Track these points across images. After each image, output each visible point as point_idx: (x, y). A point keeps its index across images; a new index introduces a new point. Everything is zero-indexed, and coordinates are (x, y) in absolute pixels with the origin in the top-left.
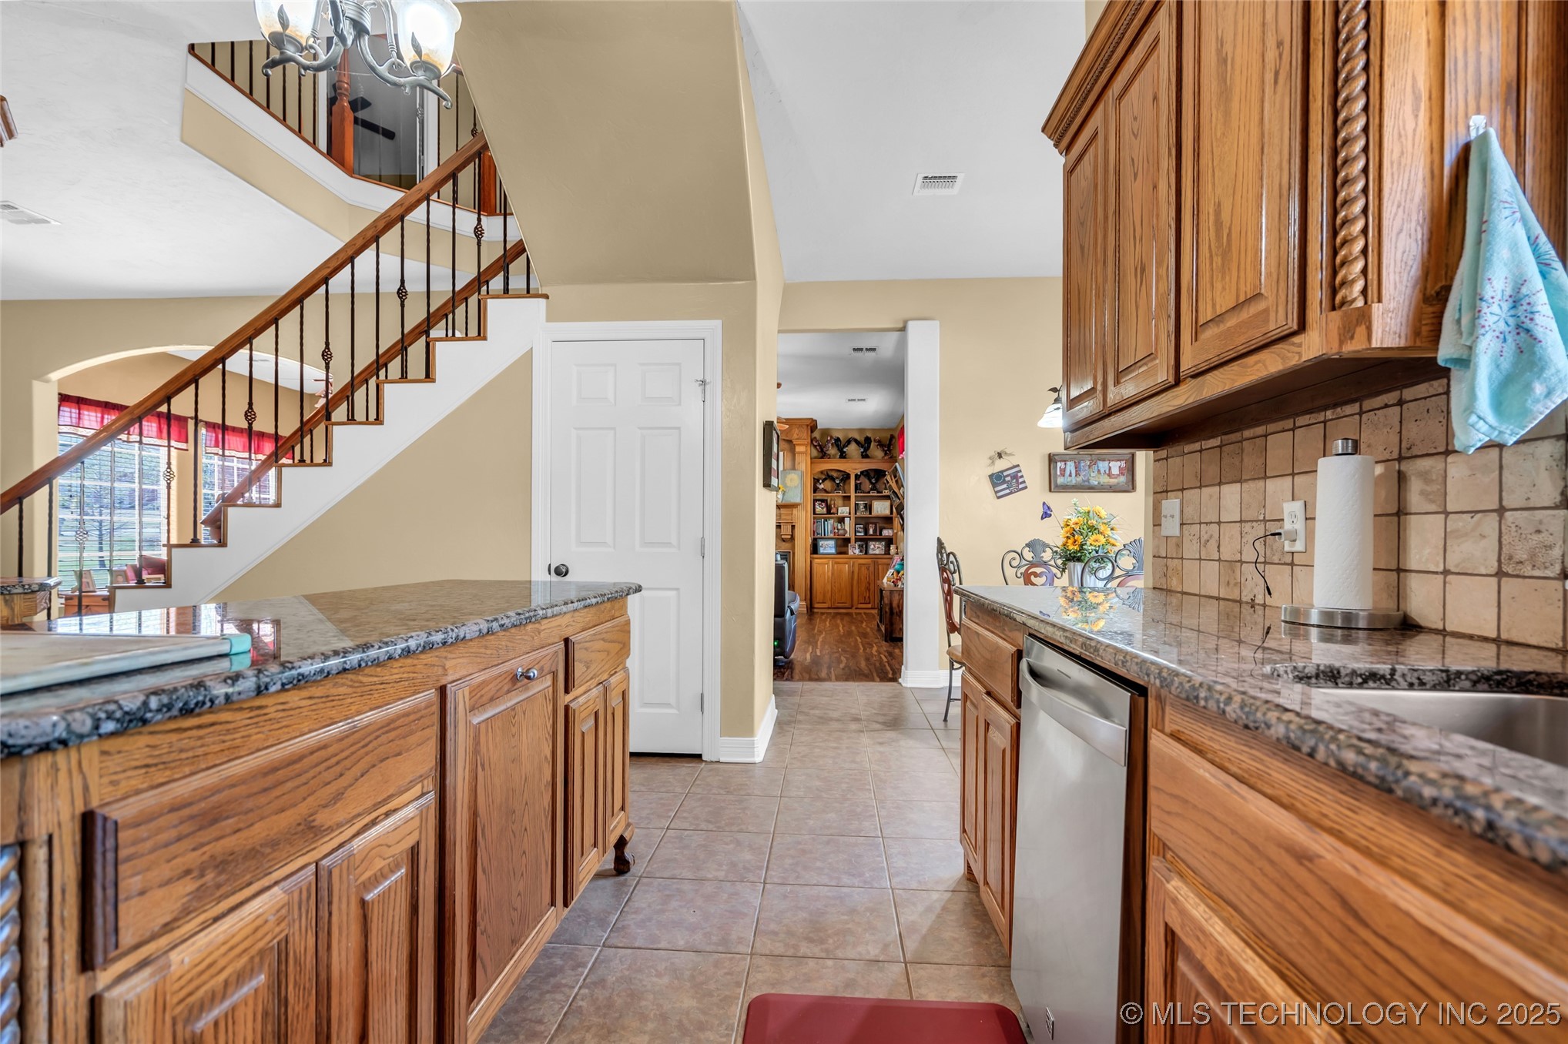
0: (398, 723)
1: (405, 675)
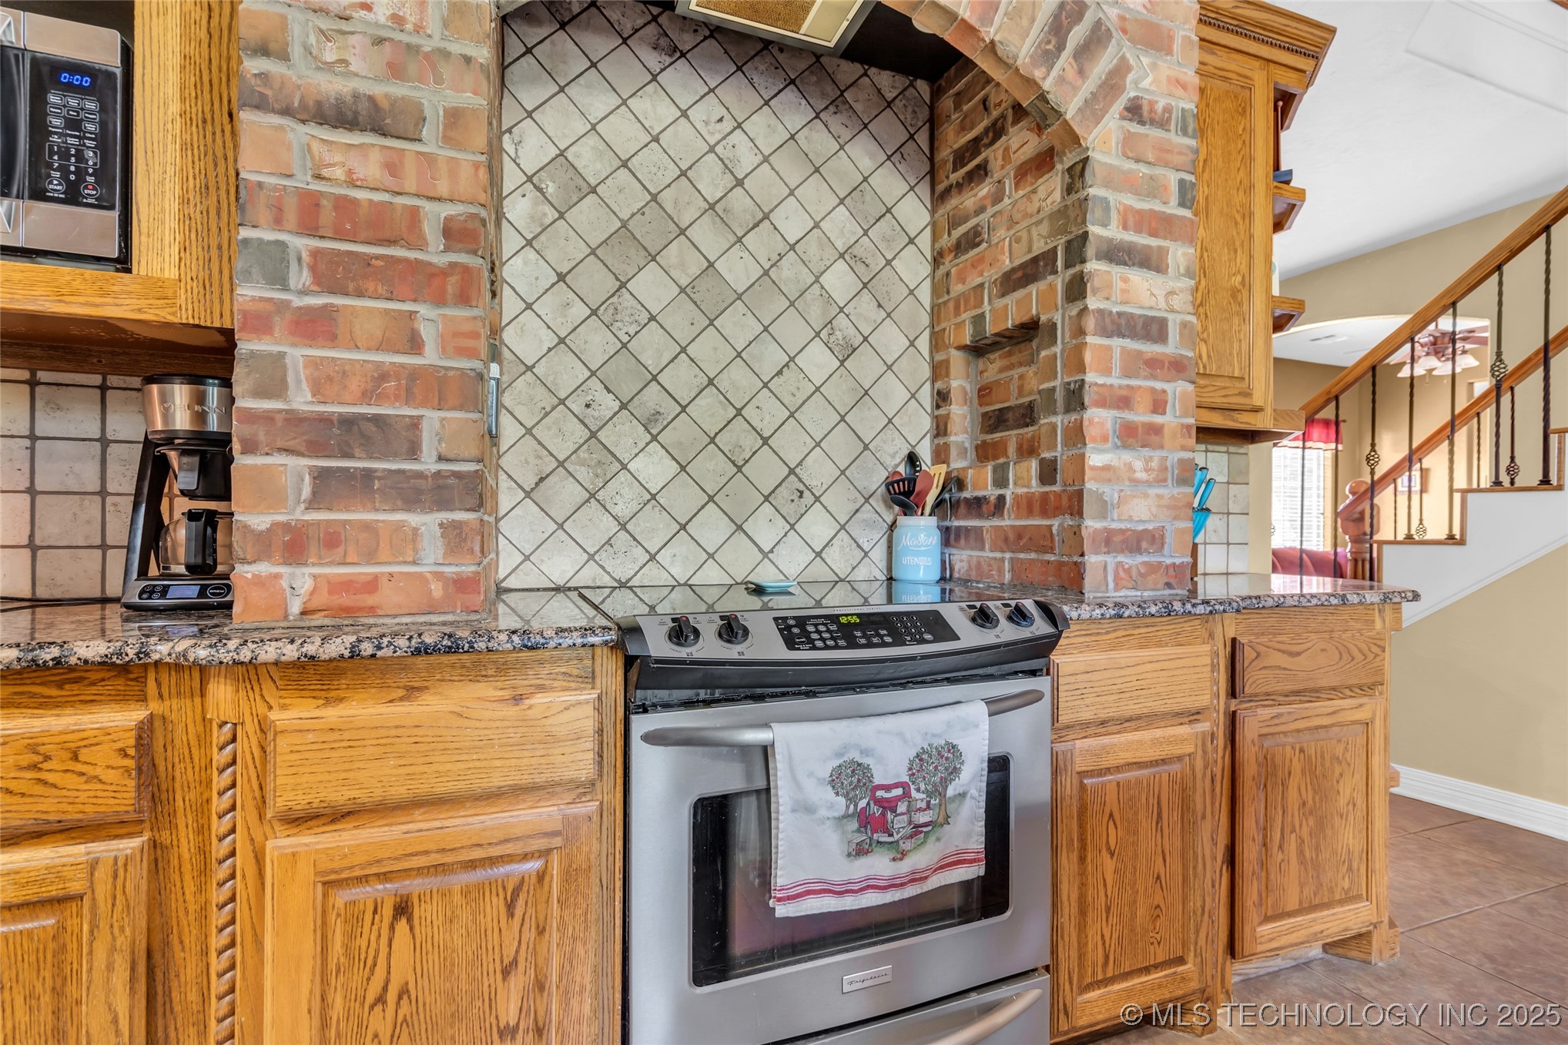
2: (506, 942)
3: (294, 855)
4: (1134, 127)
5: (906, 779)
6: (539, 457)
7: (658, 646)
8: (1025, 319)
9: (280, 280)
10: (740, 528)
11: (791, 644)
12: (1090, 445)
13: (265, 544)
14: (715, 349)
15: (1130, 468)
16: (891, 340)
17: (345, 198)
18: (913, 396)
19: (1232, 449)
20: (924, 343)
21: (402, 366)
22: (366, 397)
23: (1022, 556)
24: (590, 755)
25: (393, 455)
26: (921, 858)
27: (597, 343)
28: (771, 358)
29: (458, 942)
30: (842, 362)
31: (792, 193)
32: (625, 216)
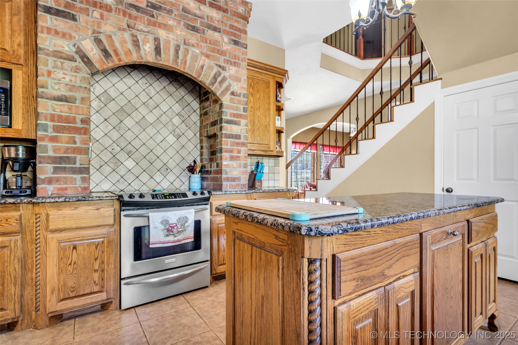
0: (408, 244)
1: (409, 227)
2: (96, 254)
3: (53, 237)
4: (233, 97)
5: (176, 223)
6: (100, 161)
7: (126, 199)
8: (214, 133)
9: (46, 130)
10: (152, 177)
11: (153, 198)
12: (223, 160)
13: (43, 181)
14: (145, 136)
15: (233, 165)
16: (190, 134)
17: (60, 115)
18: (195, 147)
19: (275, 158)
20: (198, 135)
21: (72, 147)
22: (65, 153)
23: (214, 183)
24: (113, 220)
25: (71, 164)
26: (179, 237)
27: (115, 135)
28: (160, 138)
29: (86, 254)
30: (177, 139)
31: (164, 100)
32: (122, 105)
